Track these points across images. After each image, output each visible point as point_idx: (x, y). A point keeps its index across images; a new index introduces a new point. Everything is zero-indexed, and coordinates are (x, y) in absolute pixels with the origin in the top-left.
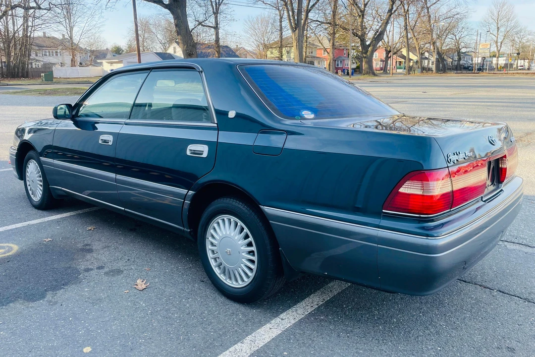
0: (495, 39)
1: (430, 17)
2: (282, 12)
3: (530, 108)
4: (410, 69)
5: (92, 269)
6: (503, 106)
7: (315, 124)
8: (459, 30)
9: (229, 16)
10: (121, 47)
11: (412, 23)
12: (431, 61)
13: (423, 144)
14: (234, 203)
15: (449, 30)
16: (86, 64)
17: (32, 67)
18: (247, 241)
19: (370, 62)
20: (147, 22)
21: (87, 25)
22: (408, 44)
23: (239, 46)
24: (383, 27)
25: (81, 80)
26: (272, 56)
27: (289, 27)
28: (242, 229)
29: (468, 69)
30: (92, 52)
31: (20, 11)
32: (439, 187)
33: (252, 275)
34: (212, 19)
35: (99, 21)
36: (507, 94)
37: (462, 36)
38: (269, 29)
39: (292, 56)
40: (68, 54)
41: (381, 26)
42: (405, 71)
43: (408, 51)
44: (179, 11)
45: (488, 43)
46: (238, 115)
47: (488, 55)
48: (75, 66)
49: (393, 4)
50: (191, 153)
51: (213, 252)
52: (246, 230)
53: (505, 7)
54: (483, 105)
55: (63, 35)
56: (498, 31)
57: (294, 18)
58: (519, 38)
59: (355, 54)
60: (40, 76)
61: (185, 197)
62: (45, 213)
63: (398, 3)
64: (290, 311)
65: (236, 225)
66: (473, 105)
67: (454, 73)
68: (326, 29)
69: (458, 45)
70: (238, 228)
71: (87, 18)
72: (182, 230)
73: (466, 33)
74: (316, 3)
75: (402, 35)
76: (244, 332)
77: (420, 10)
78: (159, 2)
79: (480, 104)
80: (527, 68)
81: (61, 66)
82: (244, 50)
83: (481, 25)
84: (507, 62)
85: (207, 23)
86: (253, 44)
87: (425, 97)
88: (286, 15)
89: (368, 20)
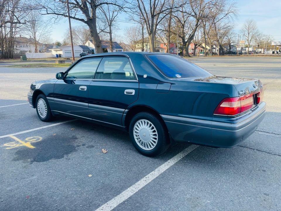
0: (247, 38)
1: (216, 28)
2: (143, 25)
3: (265, 72)
4: (207, 54)
5: (80, 146)
6: (252, 72)
7: (181, 80)
8: (230, 34)
9: (117, 27)
10: (60, 42)
11: (207, 31)
12: (216, 50)
13: (229, 87)
14: (147, 114)
15: (225, 34)
16: (42, 51)
17: (14, 53)
18: (153, 130)
19: (187, 50)
20: (74, 30)
21: (43, 31)
22: (205, 41)
23: (121, 42)
24: (193, 33)
25: (41, 60)
26: (139, 47)
27: (147, 32)
28: (151, 125)
29: (234, 53)
30: (46, 45)
31: (9, 24)
32: (236, 105)
33: (155, 144)
34: (108, 29)
35: (49, 29)
36: (254, 66)
37: (231, 37)
38: (137, 33)
39: (148, 47)
40: (33, 46)
42: (204, 54)
43: (206, 45)
44: (92, 25)
45: (244, 40)
46: (148, 77)
47: (244, 46)
48: (37, 52)
49: (198, 21)
50: (127, 93)
52: (153, 125)
53: (252, 23)
54: (243, 71)
55: (30, 36)
56: (249, 35)
57: (150, 28)
58: (259, 38)
59: (179, 46)
60: (20, 58)
61: (124, 112)
62: (48, 123)
63: (200, 21)
64: (171, 159)
65: (148, 123)
66: (238, 71)
67: (228, 55)
68: (165, 34)
69: (230, 41)
70: (149, 125)
71: (43, 28)
72: (121, 127)
73: (233, 36)
74: (160, 21)
75: (203, 36)
76: (154, 167)
77: (211, 24)
78: (82, 20)
79: (241, 70)
80: (263, 53)
81: (30, 52)
82: (124, 44)
83: (240, 32)
84: (253, 50)
85: (106, 30)
86: (129, 41)
87: (215, 67)
88: (145, 26)
89: (186, 29)
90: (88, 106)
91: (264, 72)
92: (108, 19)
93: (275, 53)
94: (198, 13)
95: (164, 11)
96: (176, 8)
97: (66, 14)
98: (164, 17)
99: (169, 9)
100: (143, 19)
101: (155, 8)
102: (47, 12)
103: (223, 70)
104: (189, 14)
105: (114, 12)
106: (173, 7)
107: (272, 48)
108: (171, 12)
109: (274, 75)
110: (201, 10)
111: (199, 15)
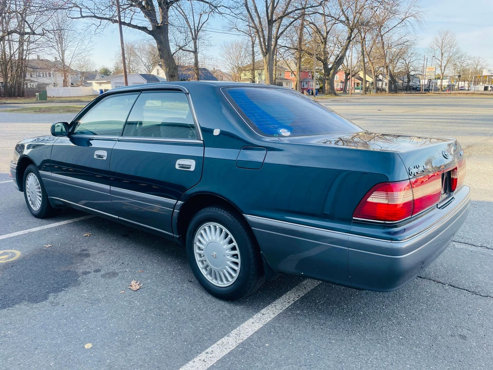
0: (440, 63)
1: (383, 43)
2: (254, 39)
3: (471, 123)
4: (367, 90)
5: (89, 272)
6: (447, 122)
7: (290, 141)
8: (409, 55)
9: (207, 42)
10: (109, 69)
11: (368, 49)
12: (384, 83)
13: (388, 159)
14: (219, 212)
15: (400, 55)
16: (77, 84)
17: (27, 87)
18: (231, 245)
19: (331, 84)
20: (132, 46)
21: (77, 49)
22: (365, 68)
23: (216, 69)
24: (343, 52)
25: (72, 99)
26: (246, 77)
27: (260, 51)
28: (227, 235)
29: (416, 89)
30: (83, 73)
31: (16, 37)
32: (402, 197)
33: (235, 275)
34: (192, 44)
35: (89, 46)
37: (411, 60)
38: (243, 53)
39: (263, 77)
40: (60, 75)
41: (341, 52)
42: (362, 91)
43: (365, 74)
44: (162, 37)
45: (433, 67)
46: (222, 133)
47: (433, 77)
48: (67, 86)
49: (352, 32)
50: (180, 167)
51: (200, 255)
52: (230, 236)
53: (449, 35)
54: (430, 122)
55: (56, 58)
56: (442, 57)
57: (265, 43)
58: (460, 63)
59: (318, 76)
60: (35, 96)
61: (174, 206)
62: (44, 221)
63: (356, 31)
64: (269, 307)
65: (221, 231)
66: (421, 121)
67: (404, 93)
68: (293, 54)
69: (408, 68)
70: (223, 234)
71: (77, 43)
72: (171, 236)
73: (414, 58)
74: (284, 31)
75: (360, 59)
76: (230, 326)
77: (375, 37)
78: (144, 29)
79: (427, 120)
80: (467, 89)
81: (54, 86)
82: (220, 73)
83: (428, 51)
84: (450, 84)
85: (187, 48)
86: (228, 67)
87: (380, 114)
88: (257, 41)
89: (330, 46)
90: (110, 192)
91: (468, 123)
92: (192, 27)
93: (490, 89)
94: (351, 17)
95: (291, 12)
96: (311, 7)
97: (115, 19)
98: (291, 24)
99: (298, 9)
100: (253, 27)
101: (274, 8)
102: (81, 14)
103: (393, 119)
104: (336, 19)
105: (201, 15)
106: (307, 6)
107: (484, 80)
108: (304, 14)
109: (486, 128)
110: (357, 11)
111: (354, 21)
